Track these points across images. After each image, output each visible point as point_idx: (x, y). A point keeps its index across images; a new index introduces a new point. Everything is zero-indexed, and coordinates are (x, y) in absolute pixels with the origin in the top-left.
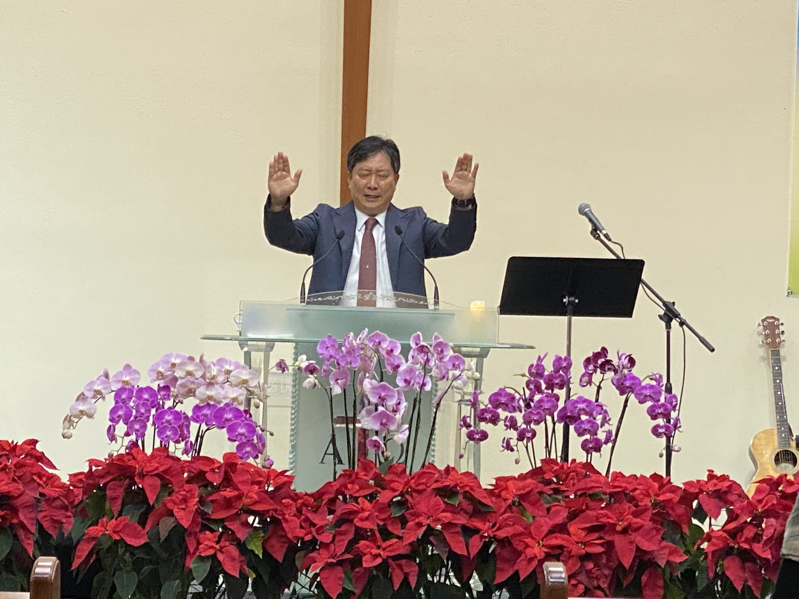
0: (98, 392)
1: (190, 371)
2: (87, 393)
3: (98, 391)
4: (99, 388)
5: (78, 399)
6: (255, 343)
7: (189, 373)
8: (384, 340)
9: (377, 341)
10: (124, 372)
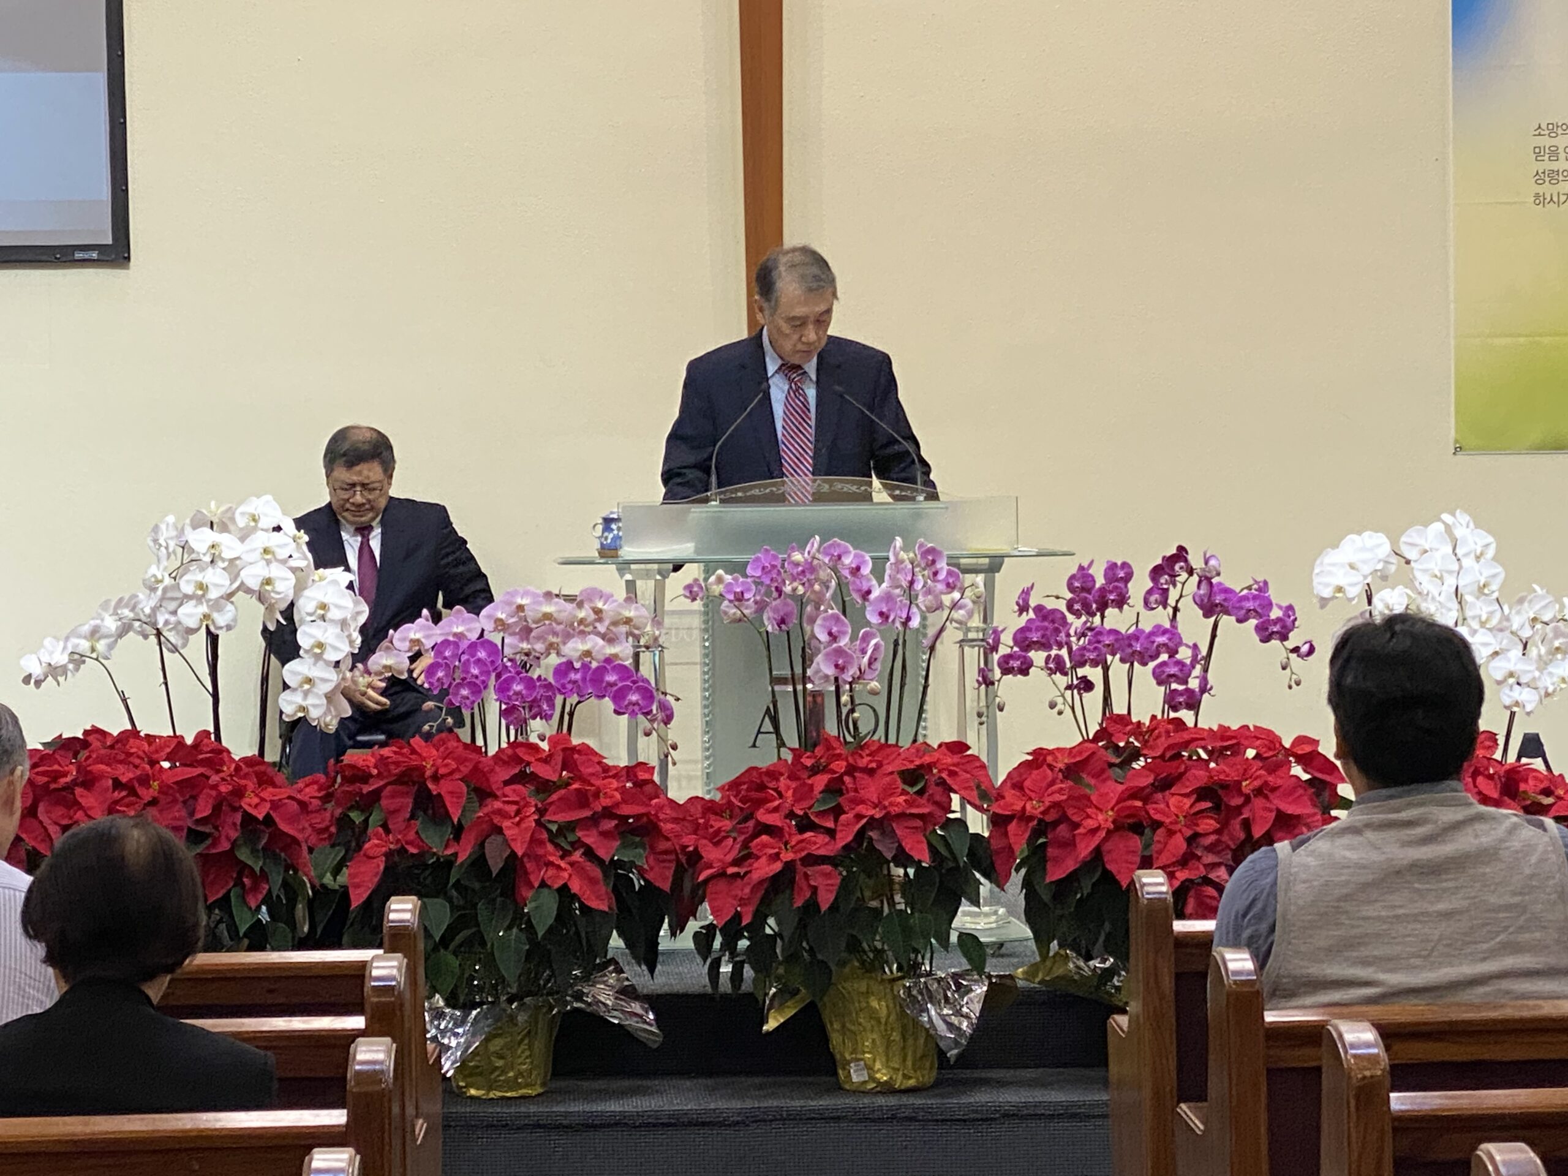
1: (550, 614)
3: (419, 641)
4: (418, 636)
6: (642, 566)
7: (549, 618)
8: (847, 552)
9: (835, 554)
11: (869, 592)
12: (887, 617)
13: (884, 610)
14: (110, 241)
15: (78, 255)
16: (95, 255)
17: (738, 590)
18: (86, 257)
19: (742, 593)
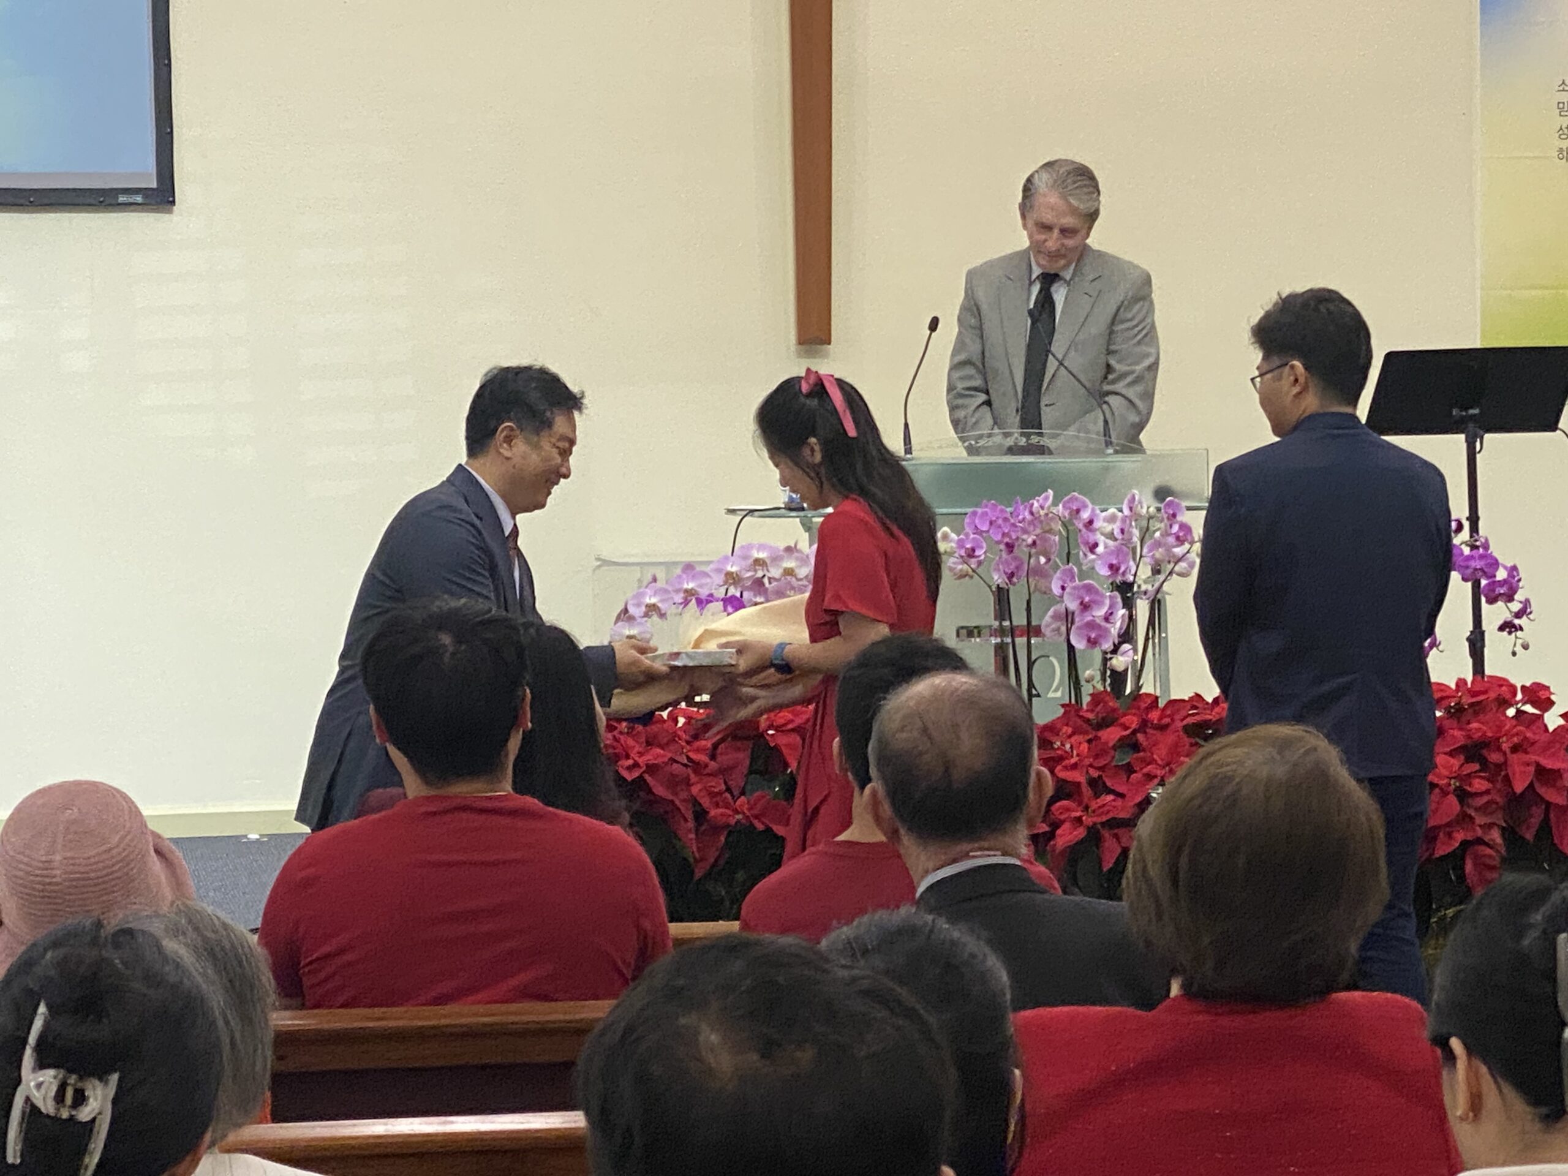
0: (652, 608)
1: (789, 569)
2: (632, 610)
3: (654, 605)
4: (653, 600)
5: (618, 619)
7: (789, 572)
8: (1085, 506)
9: (1075, 508)
10: (684, 576)
11: (1096, 545)
12: (1118, 569)
13: (1114, 562)
14: (154, 185)
15: (122, 199)
16: (139, 199)
17: (968, 546)
18: (131, 200)
19: (973, 550)
